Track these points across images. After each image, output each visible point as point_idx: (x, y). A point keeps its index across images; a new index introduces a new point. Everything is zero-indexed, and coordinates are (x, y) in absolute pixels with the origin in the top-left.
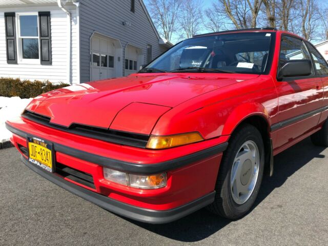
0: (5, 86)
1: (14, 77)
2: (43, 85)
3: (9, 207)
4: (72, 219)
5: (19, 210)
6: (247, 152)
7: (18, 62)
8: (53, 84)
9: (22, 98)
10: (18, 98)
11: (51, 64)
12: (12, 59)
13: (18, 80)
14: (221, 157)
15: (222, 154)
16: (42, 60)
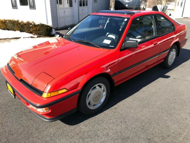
0: (12, 25)
1: (16, 19)
2: (31, 24)
3: (5, 104)
4: (28, 112)
5: (9, 106)
6: (97, 88)
7: (18, 8)
8: (36, 24)
9: (21, 32)
10: (19, 32)
11: (35, 9)
12: (14, 6)
13: (18, 21)
14: (78, 95)
15: (79, 94)
16: (30, 7)
